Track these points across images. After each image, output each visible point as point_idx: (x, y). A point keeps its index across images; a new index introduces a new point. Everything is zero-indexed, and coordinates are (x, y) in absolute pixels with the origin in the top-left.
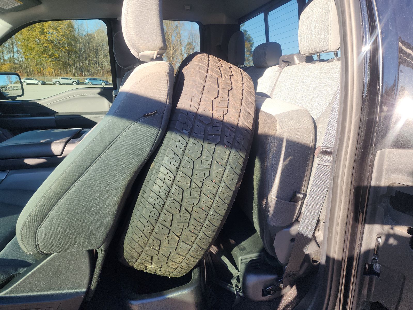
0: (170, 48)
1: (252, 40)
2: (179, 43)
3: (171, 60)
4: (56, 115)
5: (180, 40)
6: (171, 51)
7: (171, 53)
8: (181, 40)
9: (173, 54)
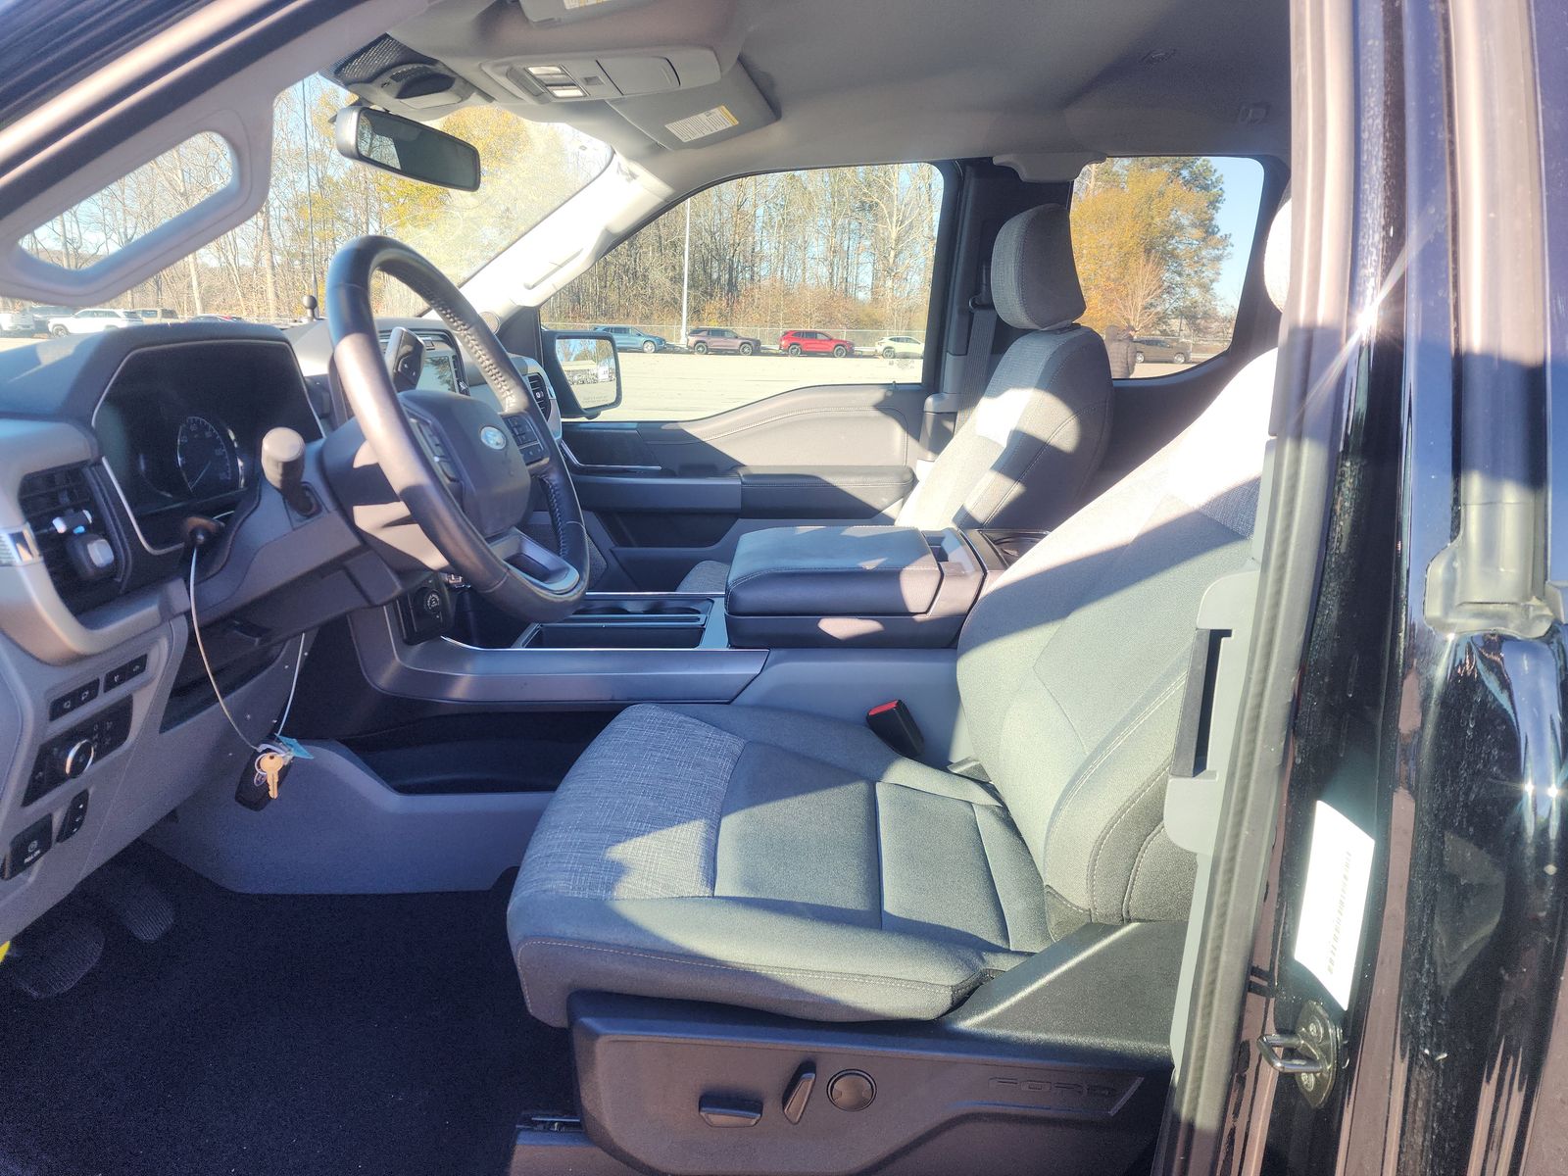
0: (891, 216)
1: (1218, 181)
2: (925, 197)
3: (891, 261)
4: (741, 472)
5: (930, 185)
6: (894, 227)
7: (894, 236)
8: (933, 187)
9: (898, 240)
